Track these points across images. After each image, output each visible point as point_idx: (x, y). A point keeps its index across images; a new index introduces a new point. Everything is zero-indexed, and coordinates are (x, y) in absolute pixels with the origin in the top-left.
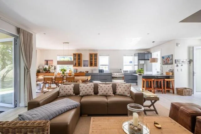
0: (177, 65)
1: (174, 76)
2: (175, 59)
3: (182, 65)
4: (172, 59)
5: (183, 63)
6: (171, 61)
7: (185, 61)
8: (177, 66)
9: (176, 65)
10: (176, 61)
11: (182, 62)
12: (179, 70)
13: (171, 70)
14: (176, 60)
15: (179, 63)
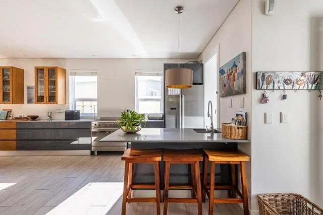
0: (263, 95)
1: (249, 143)
2: (255, 71)
3: (284, 97)
4: (244, 72)
5: (287, 87)
6: (241, 78)
7: (295, 76)
8: (264, 99)
9: (257, 94)
10: (260, 77)
11: (286, 82)
12: (274, 118)
13: (240, 118)
14: (257, 74)
15: (271, 87)
